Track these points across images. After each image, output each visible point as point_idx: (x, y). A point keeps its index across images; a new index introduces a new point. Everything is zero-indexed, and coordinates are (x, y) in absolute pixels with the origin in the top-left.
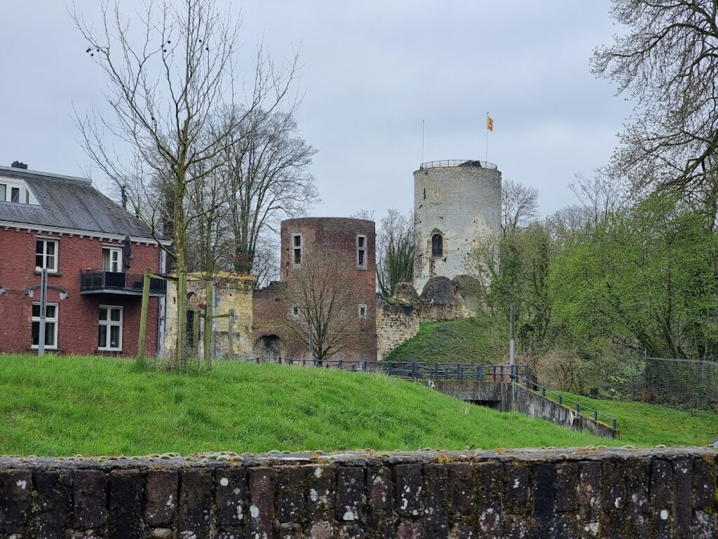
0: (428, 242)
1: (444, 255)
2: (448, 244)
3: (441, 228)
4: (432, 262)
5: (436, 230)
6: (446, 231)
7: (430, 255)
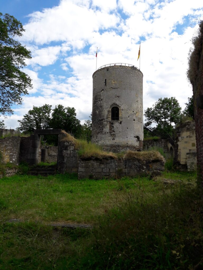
0: (108, 111)
1: (120, 120)
2: (123, 113)
3: (118, 103)
4: (112, 124)
5: (114, 104)
6: (121, 105)
7: (110, 119)
